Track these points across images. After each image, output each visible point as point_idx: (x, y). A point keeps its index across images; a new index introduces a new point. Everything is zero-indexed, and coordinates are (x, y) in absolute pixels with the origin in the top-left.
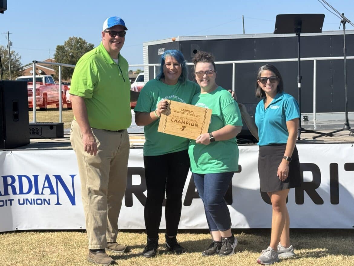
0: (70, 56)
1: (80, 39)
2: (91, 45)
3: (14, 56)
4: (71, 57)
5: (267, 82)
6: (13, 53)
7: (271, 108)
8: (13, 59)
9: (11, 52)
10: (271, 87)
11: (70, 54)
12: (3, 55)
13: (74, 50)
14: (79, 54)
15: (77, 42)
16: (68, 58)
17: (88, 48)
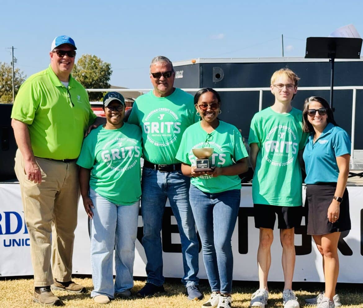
0: (83, 76)
1: (95, 57)
2: (107, 64)
3: (19, 74)
4: (83, 78)
5: (315, 115)
6: (17, 71)
7: (319, 143)
8: (18, 78)
9: (16, 69)
10: (320, 120)
11: (83, 74)
12: (6, 73)
13: (88, 69)
14: (92, 74)
15: (92, 60)
16: (81, 79)
17: (104, 67)
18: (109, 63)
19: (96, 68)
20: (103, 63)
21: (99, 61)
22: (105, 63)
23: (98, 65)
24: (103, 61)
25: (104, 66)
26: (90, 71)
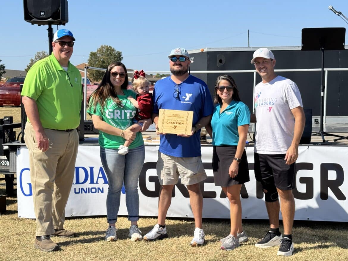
1: (110, 47)
4: (102, 62)
11: (102, 60)
13: (105, 56)
14: (108, 59)
15: (108, 49)
16: (100, 63)
17: (116, 55)
18: (120, 51)
19: (111, 55)
20: (116, 51)
21: (113, 50)
22: (118, 52)
23: (113, 53)
24: (116, 50)
25: (117, 53)
26: (106, 58)
